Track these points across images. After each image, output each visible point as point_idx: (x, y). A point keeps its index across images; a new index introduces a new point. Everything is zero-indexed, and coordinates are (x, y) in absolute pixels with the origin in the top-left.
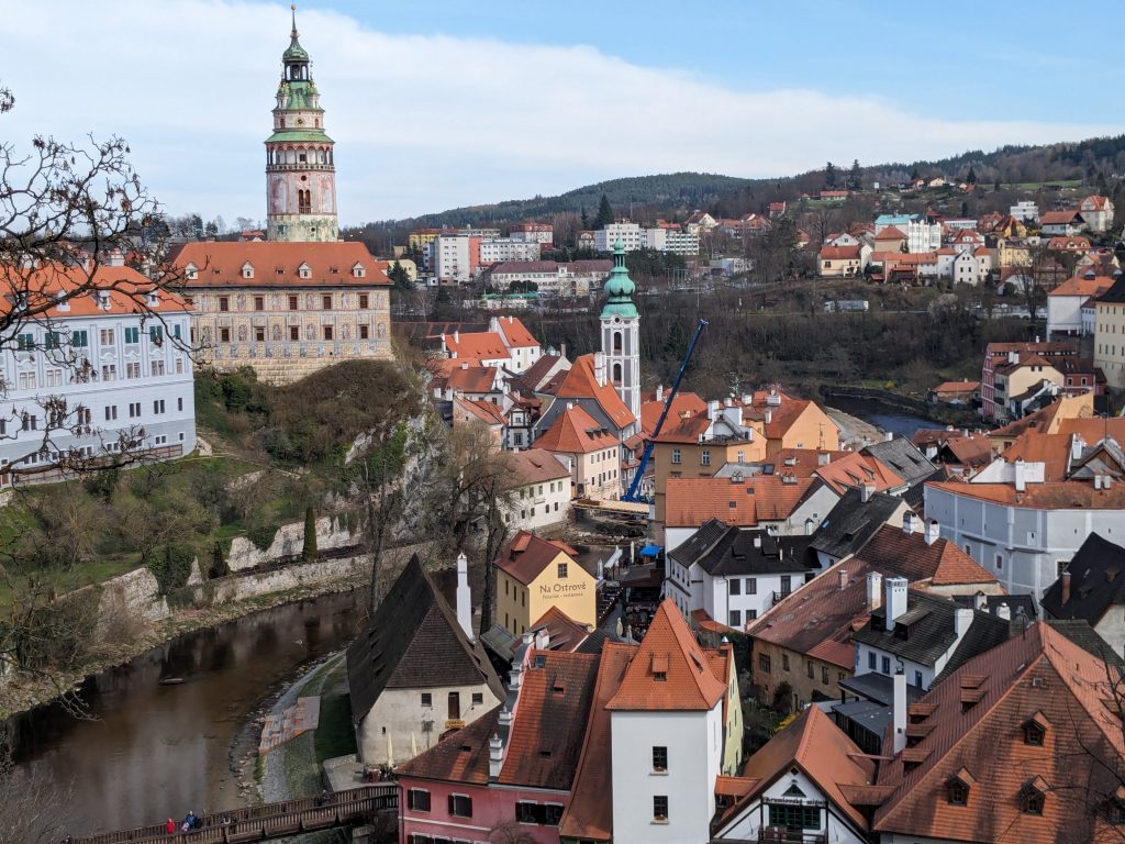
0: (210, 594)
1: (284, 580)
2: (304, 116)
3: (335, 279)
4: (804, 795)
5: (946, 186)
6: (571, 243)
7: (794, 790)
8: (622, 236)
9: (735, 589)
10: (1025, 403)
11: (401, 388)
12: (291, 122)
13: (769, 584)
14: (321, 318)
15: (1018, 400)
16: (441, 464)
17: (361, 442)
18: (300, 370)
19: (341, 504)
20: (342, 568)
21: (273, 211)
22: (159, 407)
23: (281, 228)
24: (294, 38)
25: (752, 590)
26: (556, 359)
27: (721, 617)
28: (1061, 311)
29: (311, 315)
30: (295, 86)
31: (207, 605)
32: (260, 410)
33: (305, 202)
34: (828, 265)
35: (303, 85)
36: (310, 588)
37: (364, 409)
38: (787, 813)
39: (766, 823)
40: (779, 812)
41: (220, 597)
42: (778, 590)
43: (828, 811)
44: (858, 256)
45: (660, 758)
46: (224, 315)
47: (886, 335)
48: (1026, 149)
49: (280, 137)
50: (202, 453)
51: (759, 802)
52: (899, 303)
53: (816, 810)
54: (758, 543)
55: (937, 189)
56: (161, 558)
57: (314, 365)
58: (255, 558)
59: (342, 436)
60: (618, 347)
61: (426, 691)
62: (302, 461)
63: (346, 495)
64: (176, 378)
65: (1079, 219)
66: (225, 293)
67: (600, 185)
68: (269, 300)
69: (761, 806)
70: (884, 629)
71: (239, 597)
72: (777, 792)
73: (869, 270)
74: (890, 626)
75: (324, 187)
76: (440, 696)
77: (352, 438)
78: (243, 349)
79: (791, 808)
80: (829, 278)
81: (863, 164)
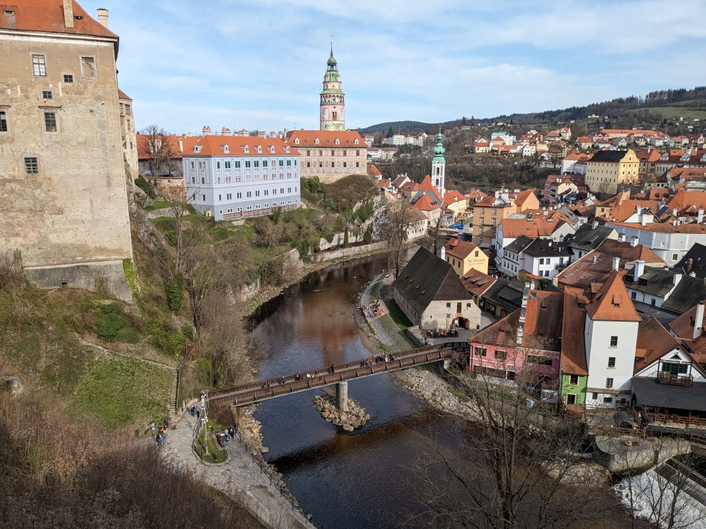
0: (315, 258)
1: (338, 254)
2: (335, 84)
3: (348, 145)
4: (680, 359)
5: (503, 125)
6: (380, 142)
7: (676, 357)
8: (398, 140)
9: (542, 262)
10: (564, 196)
11: (372, 185)
12: (330, 86)
13: (555, 261)
14: (342, 159)
15: (561, 195)
16: (386, 213)
17: (359, 204)
18: (335, 178)
19: (352, 227)
20: (357, 250)
21: (322, 120)
22: (266, 193)
23: (326, 126)
24: (332, 55)
25: (548, 262)
26: (405, 178)
27: (535, 273)
28: (567, 165)
29: (339, 158)
30: (332, 73)
31: (314, 262)
32: (322, 192)
33: (335, 116)
34: (478, 149)
35: (335, 73)
36: (347, 256)
37: (359, 193)
38: (671, 366)
39: (660, 370)
40: (667, 366)
41: (319, 260)
42: (558, 263)
43: (692, 366)
44: (489, 146)
45: (614, 341)
46: (308, 157)
47: (502, 173)
48: (520, 115)
49: (326, 92)
50: (303, 207)
51: (658, 361)
52: (504, 162)
53: (686, 366)
54: (550, 244)
55: (500, 126)
56: (300, 245)
57: (340, 177)
58: (328, 246)
59: (351, 202)
60: (438, 172)
61: (449, 302)
62: (338, 211)
63: (353, 224)
64: (295, 180)
65: (560, 135)
66: (309, 149)
67: (380, 125)
68: (324, 152)
69: (659, 363)
70: (633, 281)
71: (324, 260)
72: (668, 358)
73: (493, 151)
74: (636, 280)
75: (342, 111)
76: (454, 303)
77: (355, 203)
78: (315, 170)
79: (673, 365)
80: (479, 154)
81: (475, 118)
